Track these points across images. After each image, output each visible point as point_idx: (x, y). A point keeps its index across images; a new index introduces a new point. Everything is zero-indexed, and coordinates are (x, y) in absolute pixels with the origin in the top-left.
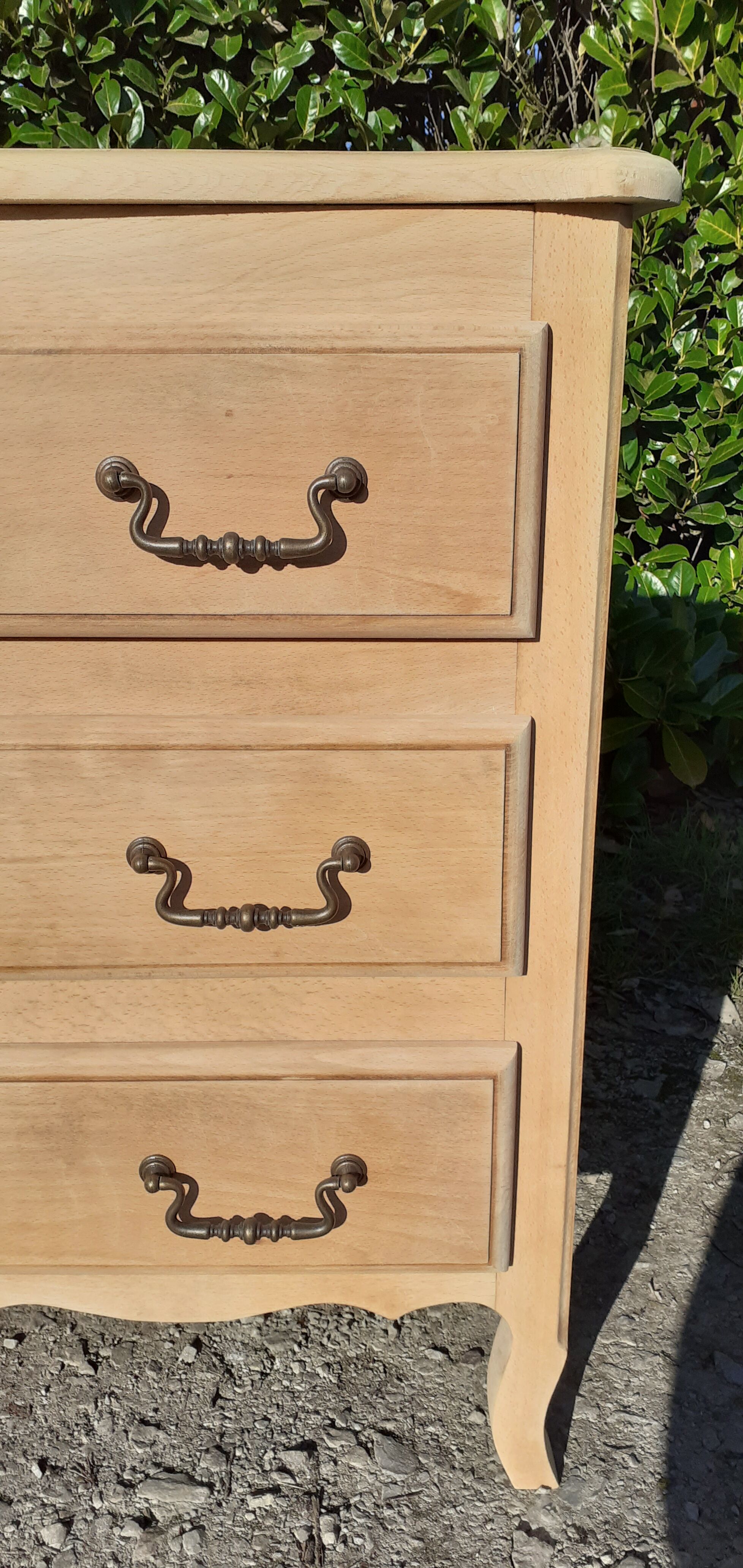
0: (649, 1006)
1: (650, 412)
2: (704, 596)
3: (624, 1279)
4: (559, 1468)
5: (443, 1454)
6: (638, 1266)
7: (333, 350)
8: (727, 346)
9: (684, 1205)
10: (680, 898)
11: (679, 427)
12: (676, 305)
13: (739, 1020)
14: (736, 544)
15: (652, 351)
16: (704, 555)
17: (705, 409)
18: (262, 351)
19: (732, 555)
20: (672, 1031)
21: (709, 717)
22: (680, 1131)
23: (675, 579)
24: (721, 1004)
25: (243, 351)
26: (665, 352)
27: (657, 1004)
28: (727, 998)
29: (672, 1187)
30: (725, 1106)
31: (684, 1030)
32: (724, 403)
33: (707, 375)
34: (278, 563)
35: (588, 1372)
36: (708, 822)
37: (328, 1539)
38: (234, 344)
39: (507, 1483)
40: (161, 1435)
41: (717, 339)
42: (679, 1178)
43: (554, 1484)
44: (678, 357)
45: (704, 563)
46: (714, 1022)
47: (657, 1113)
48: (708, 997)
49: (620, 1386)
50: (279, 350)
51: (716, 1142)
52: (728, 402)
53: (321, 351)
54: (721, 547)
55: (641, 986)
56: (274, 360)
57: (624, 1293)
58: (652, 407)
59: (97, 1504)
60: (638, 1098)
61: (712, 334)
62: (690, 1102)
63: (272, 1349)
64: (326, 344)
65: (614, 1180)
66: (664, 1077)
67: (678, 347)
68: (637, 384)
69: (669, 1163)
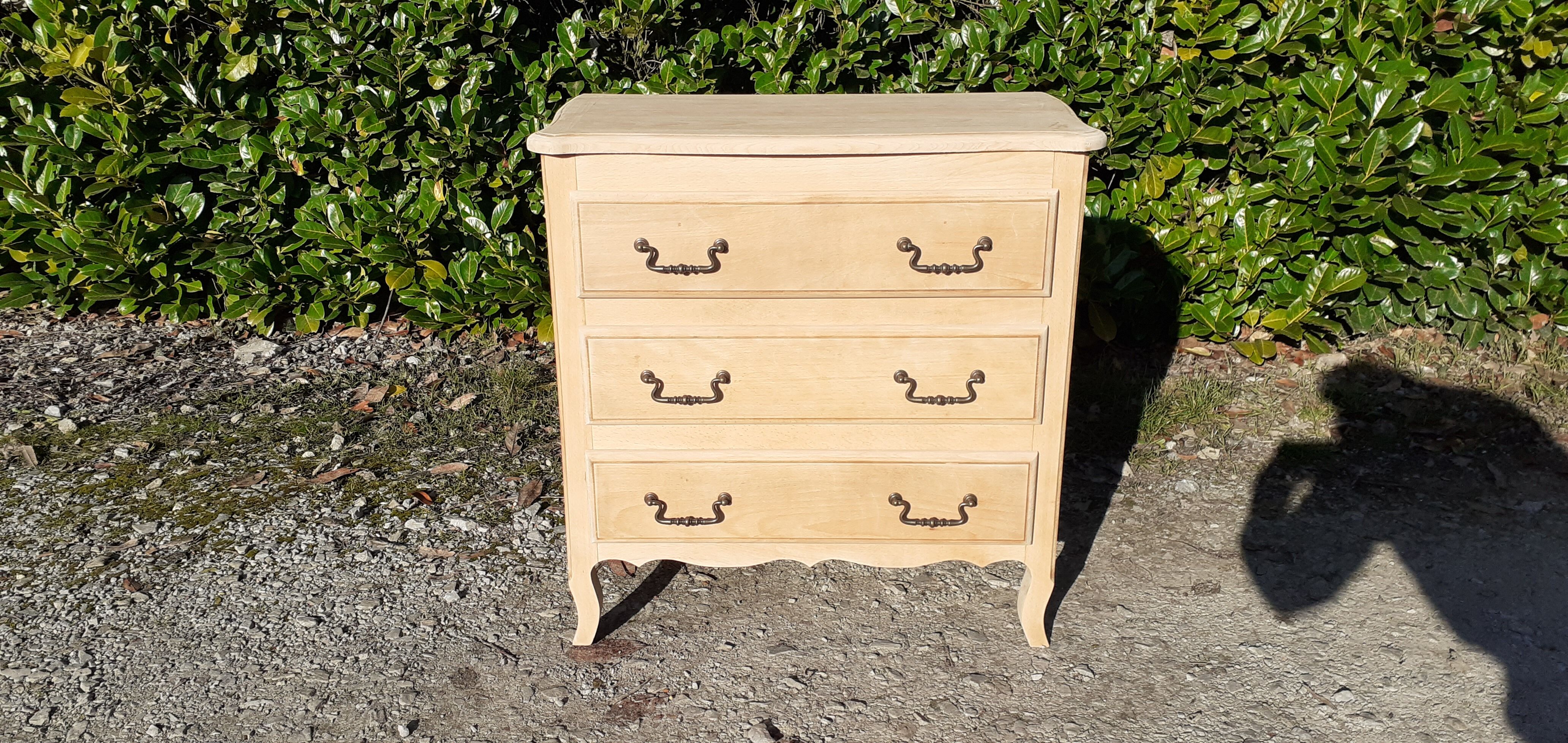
0: (1081, 467)
1: (1082, 95)
2: (1117, 215)
3: (1074, 581)
4: (1049, 641)
5: (998, 637)
6: (1079, 577)
7: (983, 201)
8: (1133, 51)
9: (1102, 555)
10: (1099, 411)
11: (1101, 105)
12: (1099, 25)
13: (1132, 475)
14: (1138, 179)
15: (1083, 54)
16: (1116, 185)
17: (1118, 93)
18: (958, 202)
19: (1135, 186)
20: (1095, 480)
21: (1118, 298)
22: (1099, 525)
23: (1097, 206)
24: (1122, 467)
25: (951, 202)
26: (1091, 55)
27: (1086, 467)
28: (1126, 463)
29: (1095, 547)
30: (1123, 515)
31: (1102, 479)
32: (1130, 90)
33: (1120, 72)
34: (958, 271)
35: (1058, 612)
36: (1118, 364)
37: (955, 659)
38: (949, 200)
39: (1027, 645)
40: (873, 630)
41: (1126, 44)
42: (1099, 544)
43: (1048, 645)
44: (1100, 58)
45: (1116, 190)
46: (1119, 476)
47: (1087, 518)
48: (1115, 463)
49: (1074, 617)
50: (963, 202)
51: (1118, 529)
52: (1133, 90)
53: (979, 202)
54: (1128, 181)
55: (1076, 458)
56: (963, 205)
57: (1074, 586)
58: (1082, 92)
59: (855, 650)
60: (1077, 511)
61: (1123, 42)
62: (1105, 513)
63: (913, 603)
64: (980, 199)
65: (1065, 544)
66: (1090, 501)
67: (1101, 52)
68: (1073, 76)
69: (1094, 538)
